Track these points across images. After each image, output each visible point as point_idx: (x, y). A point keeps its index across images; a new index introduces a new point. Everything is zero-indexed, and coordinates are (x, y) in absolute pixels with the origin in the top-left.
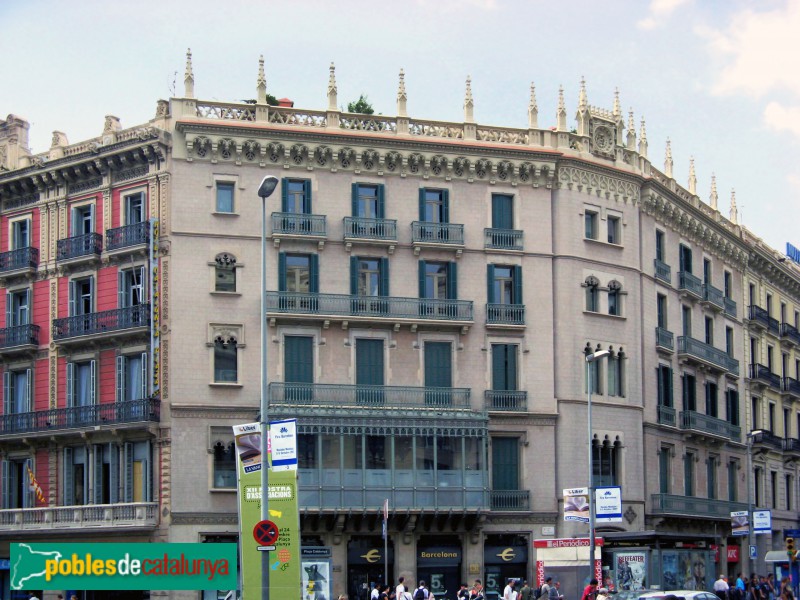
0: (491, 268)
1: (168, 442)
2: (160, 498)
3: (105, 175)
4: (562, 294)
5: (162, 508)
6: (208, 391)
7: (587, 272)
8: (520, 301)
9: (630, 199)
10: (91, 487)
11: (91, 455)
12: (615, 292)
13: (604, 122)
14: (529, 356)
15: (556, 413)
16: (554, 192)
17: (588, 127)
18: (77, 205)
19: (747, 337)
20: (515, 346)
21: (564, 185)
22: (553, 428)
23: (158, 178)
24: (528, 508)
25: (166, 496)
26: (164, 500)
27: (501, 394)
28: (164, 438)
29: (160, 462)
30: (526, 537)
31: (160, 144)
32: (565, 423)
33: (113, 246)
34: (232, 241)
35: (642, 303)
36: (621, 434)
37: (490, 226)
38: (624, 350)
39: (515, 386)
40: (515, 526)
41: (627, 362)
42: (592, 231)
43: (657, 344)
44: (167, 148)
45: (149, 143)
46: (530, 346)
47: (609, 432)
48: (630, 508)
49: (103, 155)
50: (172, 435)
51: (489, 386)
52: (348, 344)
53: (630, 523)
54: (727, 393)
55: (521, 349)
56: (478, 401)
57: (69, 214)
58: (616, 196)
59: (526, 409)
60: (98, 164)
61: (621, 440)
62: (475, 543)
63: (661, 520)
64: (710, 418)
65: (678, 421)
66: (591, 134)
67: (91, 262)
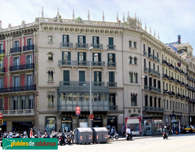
0: (108, 54)
1: (38, 95)
2: (36, 108)
3: (22, 34)
4: (124, 60)
5: (37, 110)
6: (47, 83)
7: (130, 55)
8: (115, 62)
9: (138, 37)
10: (19, 105)
11: (19, 98)
12: (135, 59)
13: (133, 20)
14: (117, 74)
15: (123, 87)
16: (122, 37)
17: (130, 21)
18: (15, 40)
19: (162, 67)
20: (114, 72)
21: (124, 35)
22: (122, 91)
23: (36, 35)
24: (117, 110)
25: (38, 108)
26: (37, 109)
27: (111, 83)
28: (37, 94)
29: (36, 100)
30: (117, 117)
31: (37, 28)
32: (125, 90)
33: (24, 50)
34: (52, 49)
35: (141, 61)
36: (137, 92)
37: (108, 44)
38: (138, 73)
39: (114, 81)
40: (114, 114)
41: (138, 75)
42: (130, 45)
43: (144, 71)
44: (38, 29)
45: (34, 27)
46: (117, 72)
47: (134, 92)
48: (139, 110)
49: (22, 30)
50: (39, 94)
51: (108, 81)
52: (77, 72)
53: (139, 113)
54: (158, 81)
55: (115, 72)
56: (106, 85)
57: (13, 42)
58: (136, 37)
59: (116, 87)
60: (21, 32)
61: (137, 93)
62: (105, 118)
63: (146, 112)
64: (155, 88)
65: (148, 88)
66: (130, 23)
67: (19, 54)
